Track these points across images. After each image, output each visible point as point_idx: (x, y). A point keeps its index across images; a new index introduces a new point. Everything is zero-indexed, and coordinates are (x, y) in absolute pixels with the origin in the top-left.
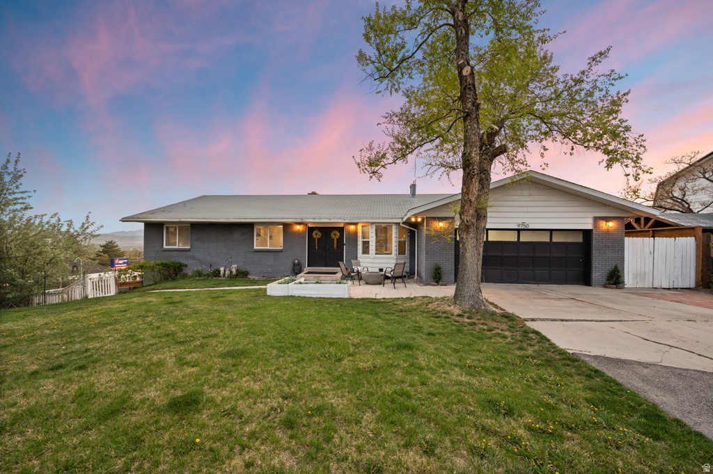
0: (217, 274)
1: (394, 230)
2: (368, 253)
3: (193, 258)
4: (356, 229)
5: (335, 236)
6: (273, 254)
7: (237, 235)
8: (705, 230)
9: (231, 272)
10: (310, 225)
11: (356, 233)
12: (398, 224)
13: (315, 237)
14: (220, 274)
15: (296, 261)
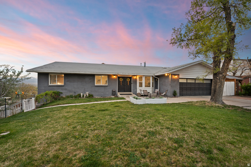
0: (80, 96)
1: (151, 78)
2: (142, 87)
3: (66, 89)
4: (136, 78)
5: (128, 80)
6: (104, 87)
7: (87, 79)
8: (237, 80)
9: (86, 95)
10: (119, 76)
11: (136, 79)
12: (153, 76)
13: (120, 80)
14: (81, 96)
15: (114, 90)
